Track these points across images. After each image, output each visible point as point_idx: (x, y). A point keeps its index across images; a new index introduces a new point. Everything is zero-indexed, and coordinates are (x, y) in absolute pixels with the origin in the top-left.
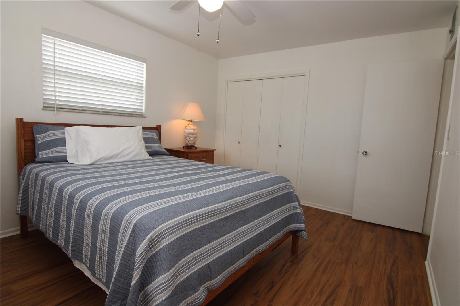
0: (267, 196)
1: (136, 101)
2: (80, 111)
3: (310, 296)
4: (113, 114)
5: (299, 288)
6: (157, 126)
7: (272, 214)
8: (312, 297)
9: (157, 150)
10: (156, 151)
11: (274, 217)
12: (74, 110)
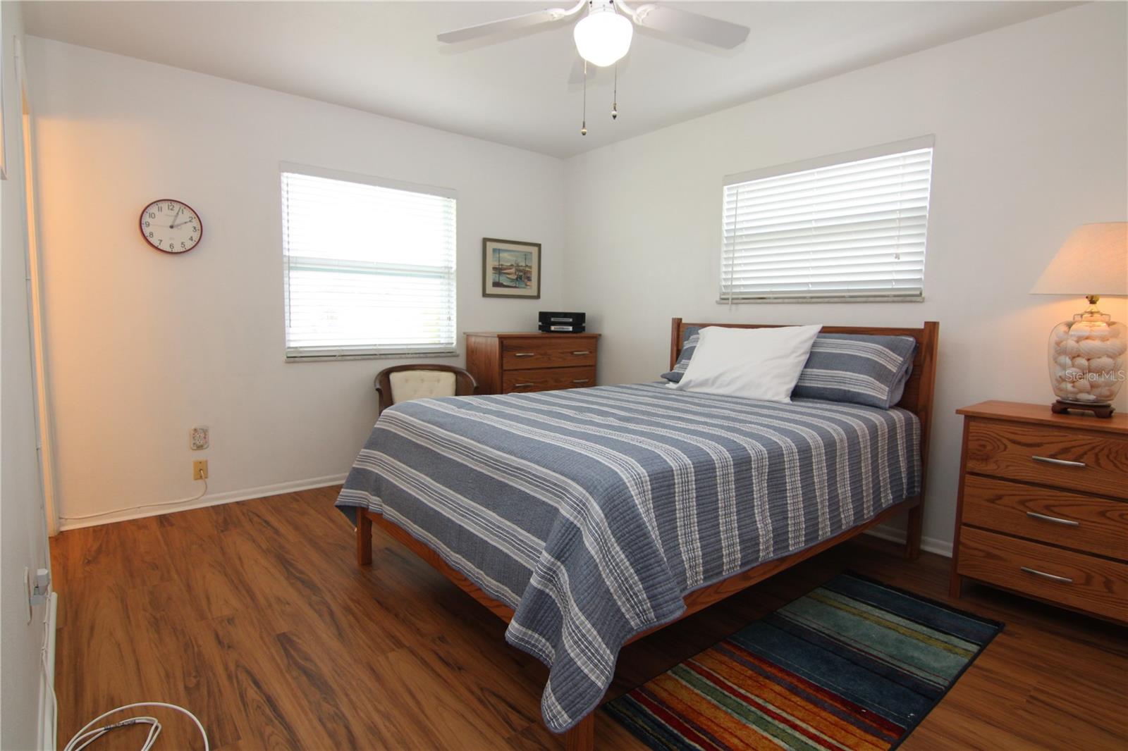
0: (483, 463)
1: (897, 260)
2: (771, 301)
3: (382, 708)
4: (826, 300)
5: (418, 703)
6: (926, 323)
7: (482, 511)
8: (378, 711)
9: (847, 389)
10: (845, 391)
11: (480, 521)
12: (761, 299)
